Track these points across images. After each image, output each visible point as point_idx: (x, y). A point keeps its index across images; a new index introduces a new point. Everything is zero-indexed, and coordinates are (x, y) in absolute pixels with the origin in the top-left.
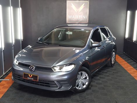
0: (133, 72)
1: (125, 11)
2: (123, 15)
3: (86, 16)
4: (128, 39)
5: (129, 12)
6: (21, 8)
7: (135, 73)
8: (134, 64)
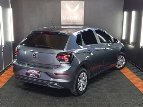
0: (133, 78)
4: (125, 40)
5: (126, 13)
6: (11, 9)
7: (135, 79)
8: (134, 68)
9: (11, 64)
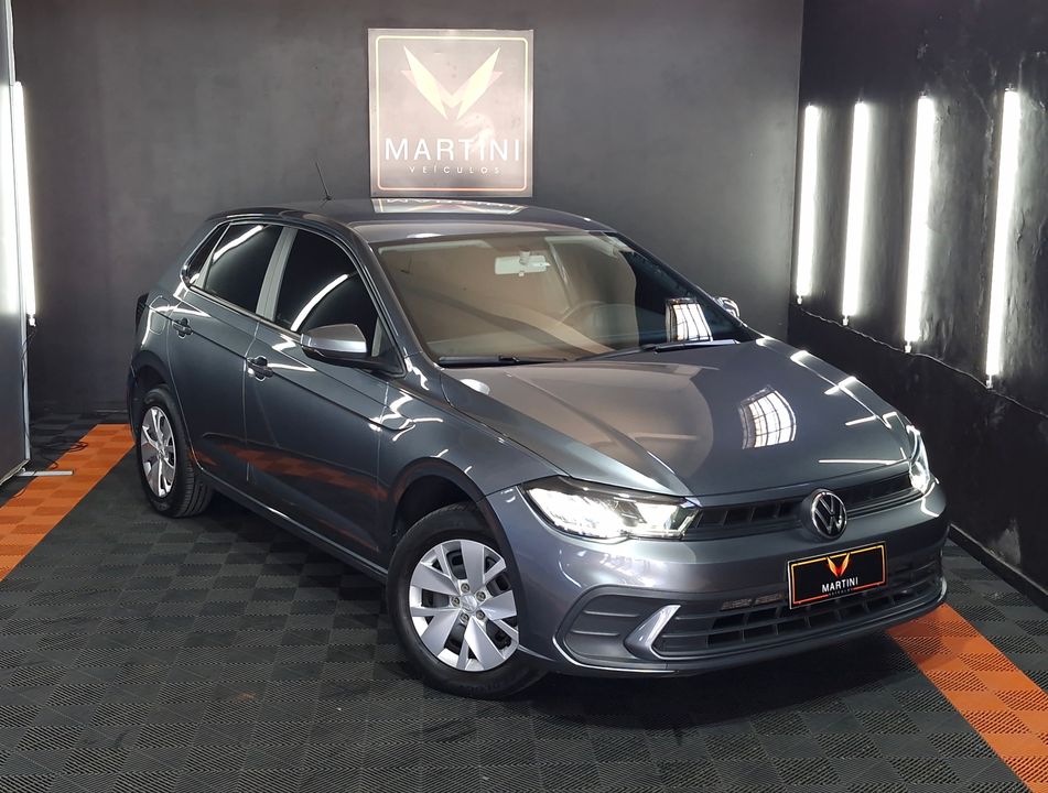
1: (792, 109)
2: (777, 137)
3: (511, 146)
4: (811, 303)
5: (814, 116)
9: (15, 478)
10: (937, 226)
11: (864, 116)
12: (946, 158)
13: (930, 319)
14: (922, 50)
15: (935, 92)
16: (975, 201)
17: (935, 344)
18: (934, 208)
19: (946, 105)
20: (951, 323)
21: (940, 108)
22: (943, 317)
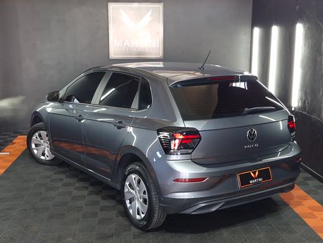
1: (249, 29)
2: (244, 38)
5: (257, 31)
10: (304, 68)
11: (275, 31)
12: (307, 44)
13: (301, 99)
14: (298, 7)
15: (302, 21)
16: (319, 59)
17: (303, 107)
18: (302, 61)
19: (307, 26)
20: (309, 100)
21: (304, 27)
22: (306, 98)
